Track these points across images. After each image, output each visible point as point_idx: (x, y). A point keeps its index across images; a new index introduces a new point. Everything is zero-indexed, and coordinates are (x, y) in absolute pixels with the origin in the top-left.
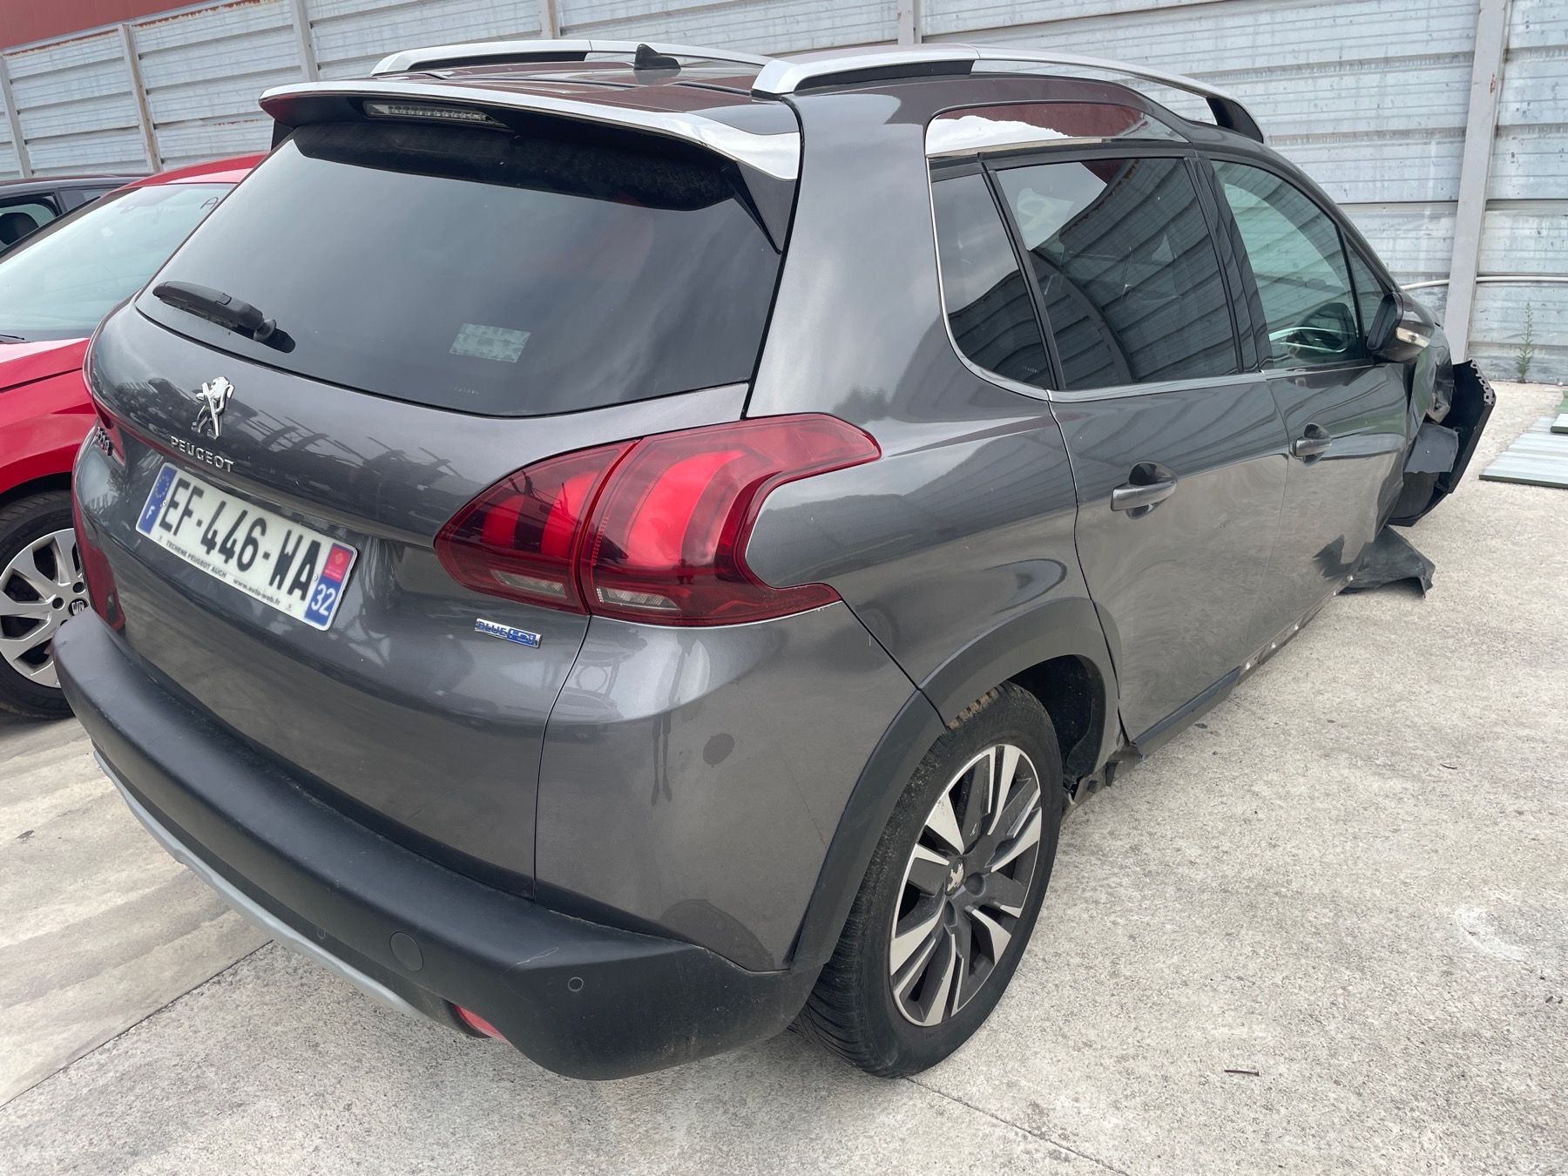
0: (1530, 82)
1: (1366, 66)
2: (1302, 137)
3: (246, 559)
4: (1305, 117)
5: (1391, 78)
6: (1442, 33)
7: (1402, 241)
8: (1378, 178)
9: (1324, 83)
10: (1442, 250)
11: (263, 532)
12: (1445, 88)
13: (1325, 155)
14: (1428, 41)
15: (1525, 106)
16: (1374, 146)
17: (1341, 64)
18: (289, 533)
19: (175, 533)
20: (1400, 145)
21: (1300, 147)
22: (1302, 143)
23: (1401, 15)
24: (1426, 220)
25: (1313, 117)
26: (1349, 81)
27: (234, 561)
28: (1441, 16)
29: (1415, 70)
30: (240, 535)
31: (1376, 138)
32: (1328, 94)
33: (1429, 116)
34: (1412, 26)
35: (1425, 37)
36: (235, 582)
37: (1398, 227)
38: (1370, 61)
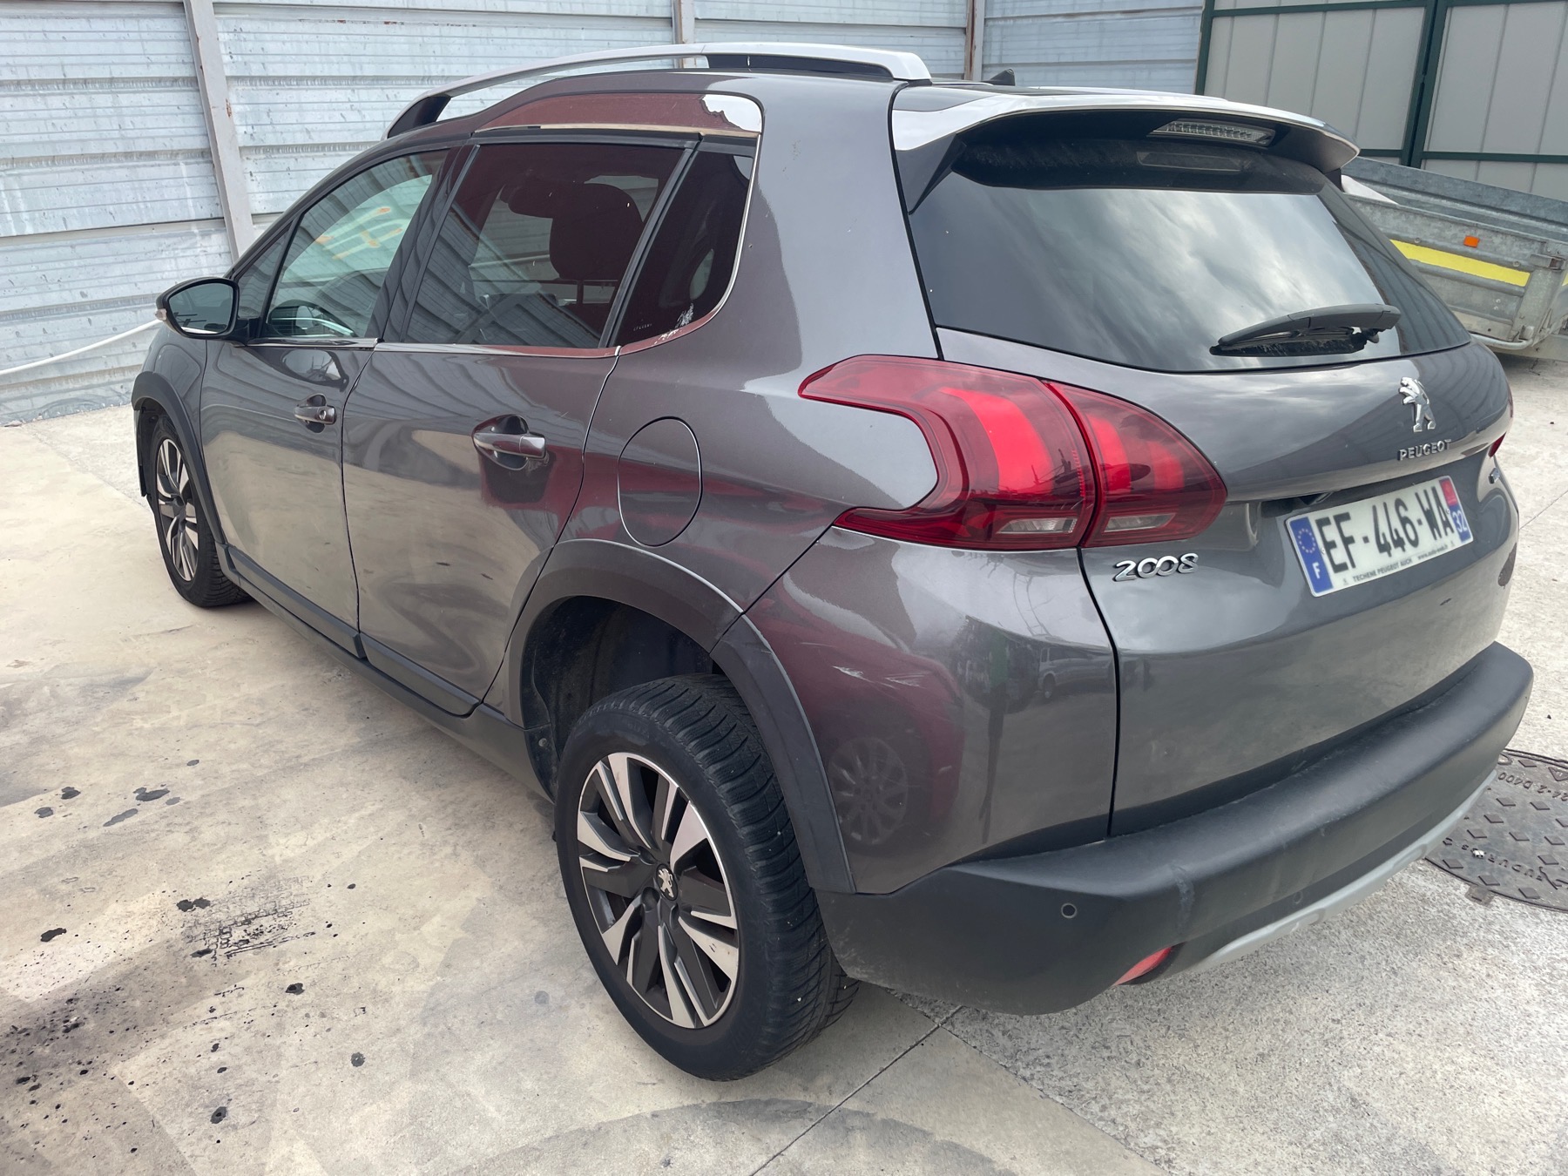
0: (248, 108)
1: (90, 86)
2: (46, 158)
3: (1412, 537)
4: (45, 138)
5: (124, 99)
6: (159, 57)
7: (183, 260)
8: (140, 199)
9: (55, 102)
10: (220, 265)
11: (1406, 509)
12: (177, 111)
13: (80, 178)
14: (148, 64)
15: (249, 130)
16: (128, 167)
17: (64, 82)
18: (1417, 495)
19: (1353, 566)
20: (152, 166)
21: (48, 169)
22: (47, 164)
23: (114, 36)
24: (198, 238)
25: (55, 137)
26: (81, 100)
27: (1408, 545)
28: (153, 40)
29: (143, 92)
30: (1396, 524)
31: (124, 159)
32: (63, 113)
33: (171, 137)
34: (128, 48)
35: (143, 59)
36: (1419, 558)
37: (175, 247)
38: (94, 81)
